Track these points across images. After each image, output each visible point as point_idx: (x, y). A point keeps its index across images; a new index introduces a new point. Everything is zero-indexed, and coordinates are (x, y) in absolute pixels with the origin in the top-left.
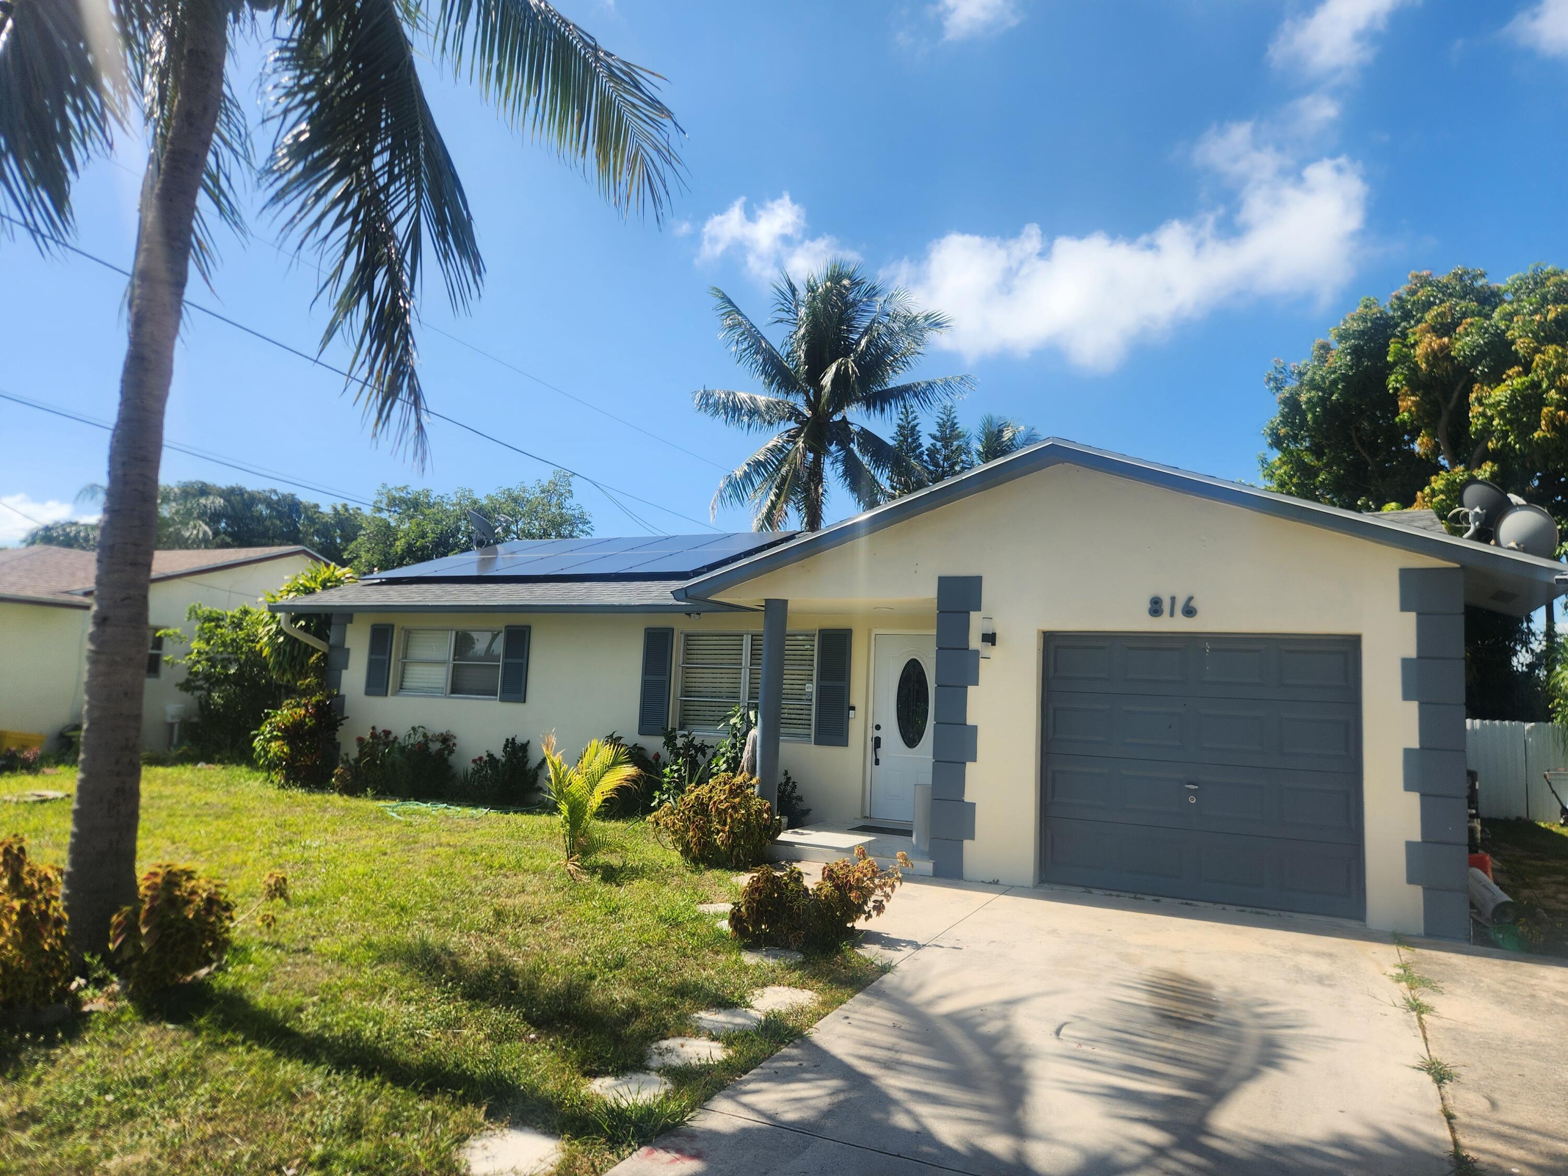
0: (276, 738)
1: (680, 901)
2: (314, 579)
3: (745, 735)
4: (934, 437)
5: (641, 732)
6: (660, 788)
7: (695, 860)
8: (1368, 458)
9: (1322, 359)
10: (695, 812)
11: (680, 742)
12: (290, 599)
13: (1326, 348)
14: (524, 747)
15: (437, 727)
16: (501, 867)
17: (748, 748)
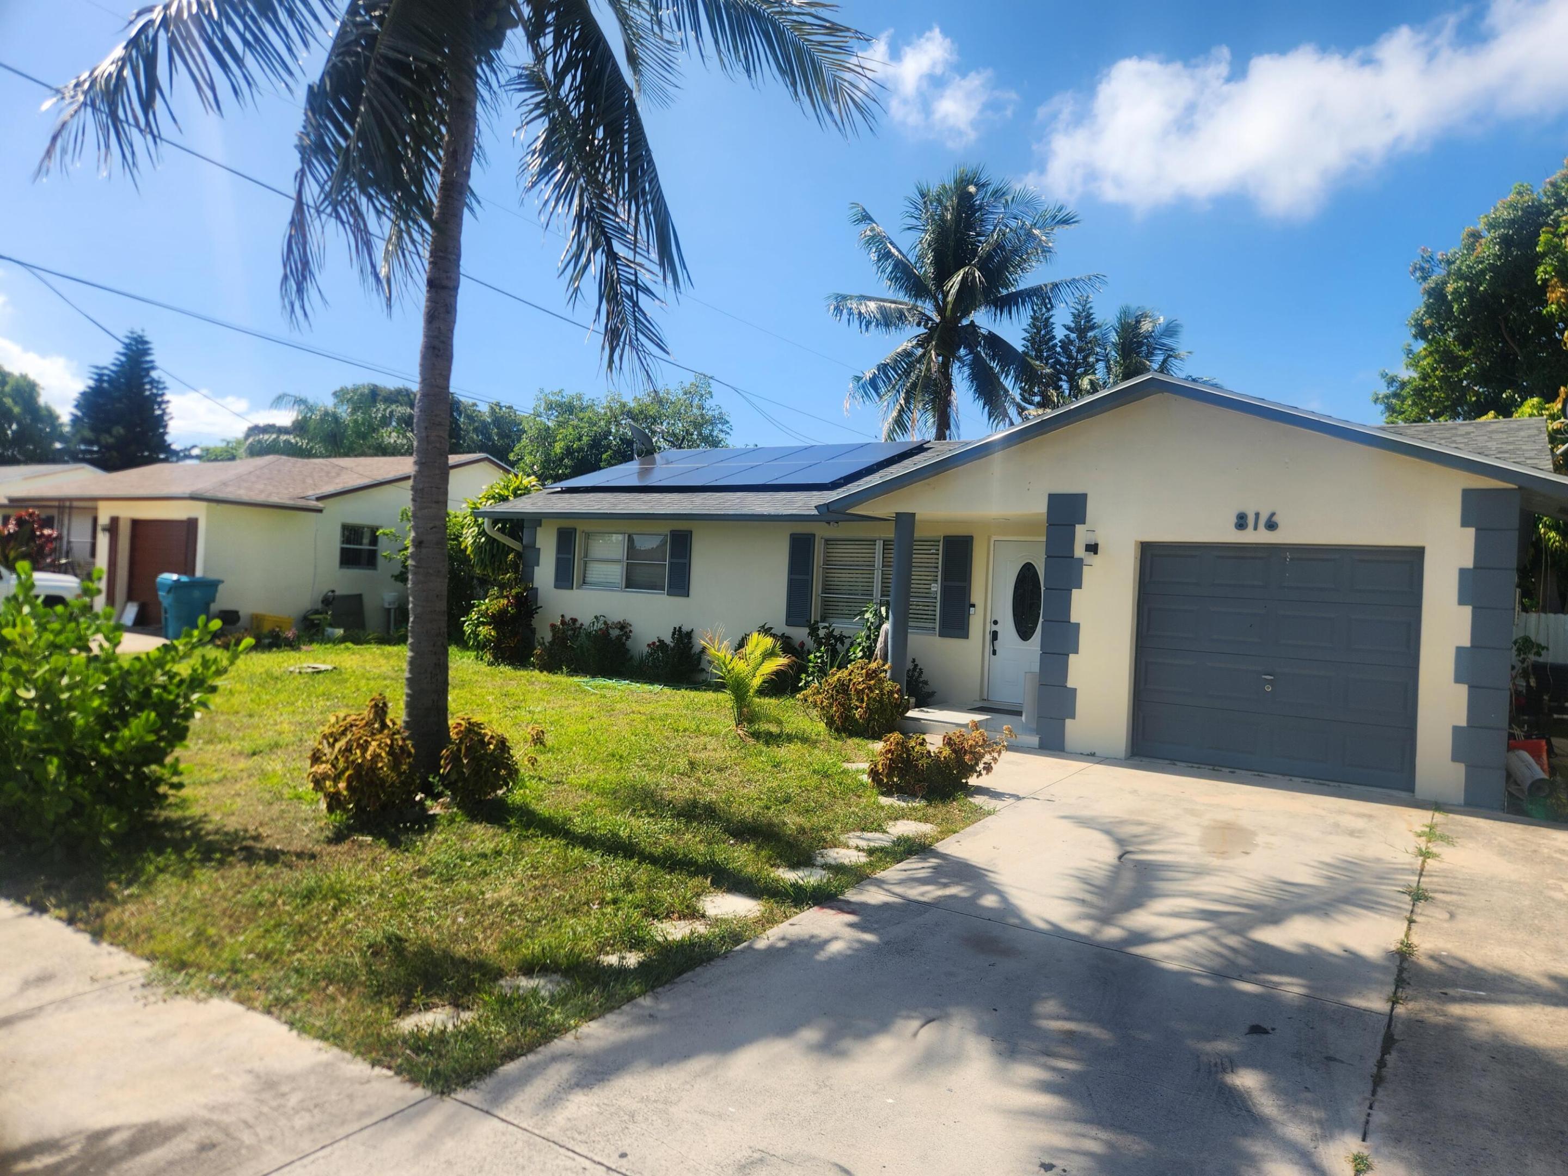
0: (483, 624)
1: (829, 759)
2: (507, 488)
3: (879, 627)
4: (1068, 328)
5: (789, 623)
6: (806, 672)
7: (837, 730)
8: (1517, 349)
9: (1471, 248)
10: (837, 691)
11: (822, 633)
12: (488, 506)
13: (1476, 236)
14: (689, 635)
15: (615, 616)
16: (685, 731)
17: (881, 639)
